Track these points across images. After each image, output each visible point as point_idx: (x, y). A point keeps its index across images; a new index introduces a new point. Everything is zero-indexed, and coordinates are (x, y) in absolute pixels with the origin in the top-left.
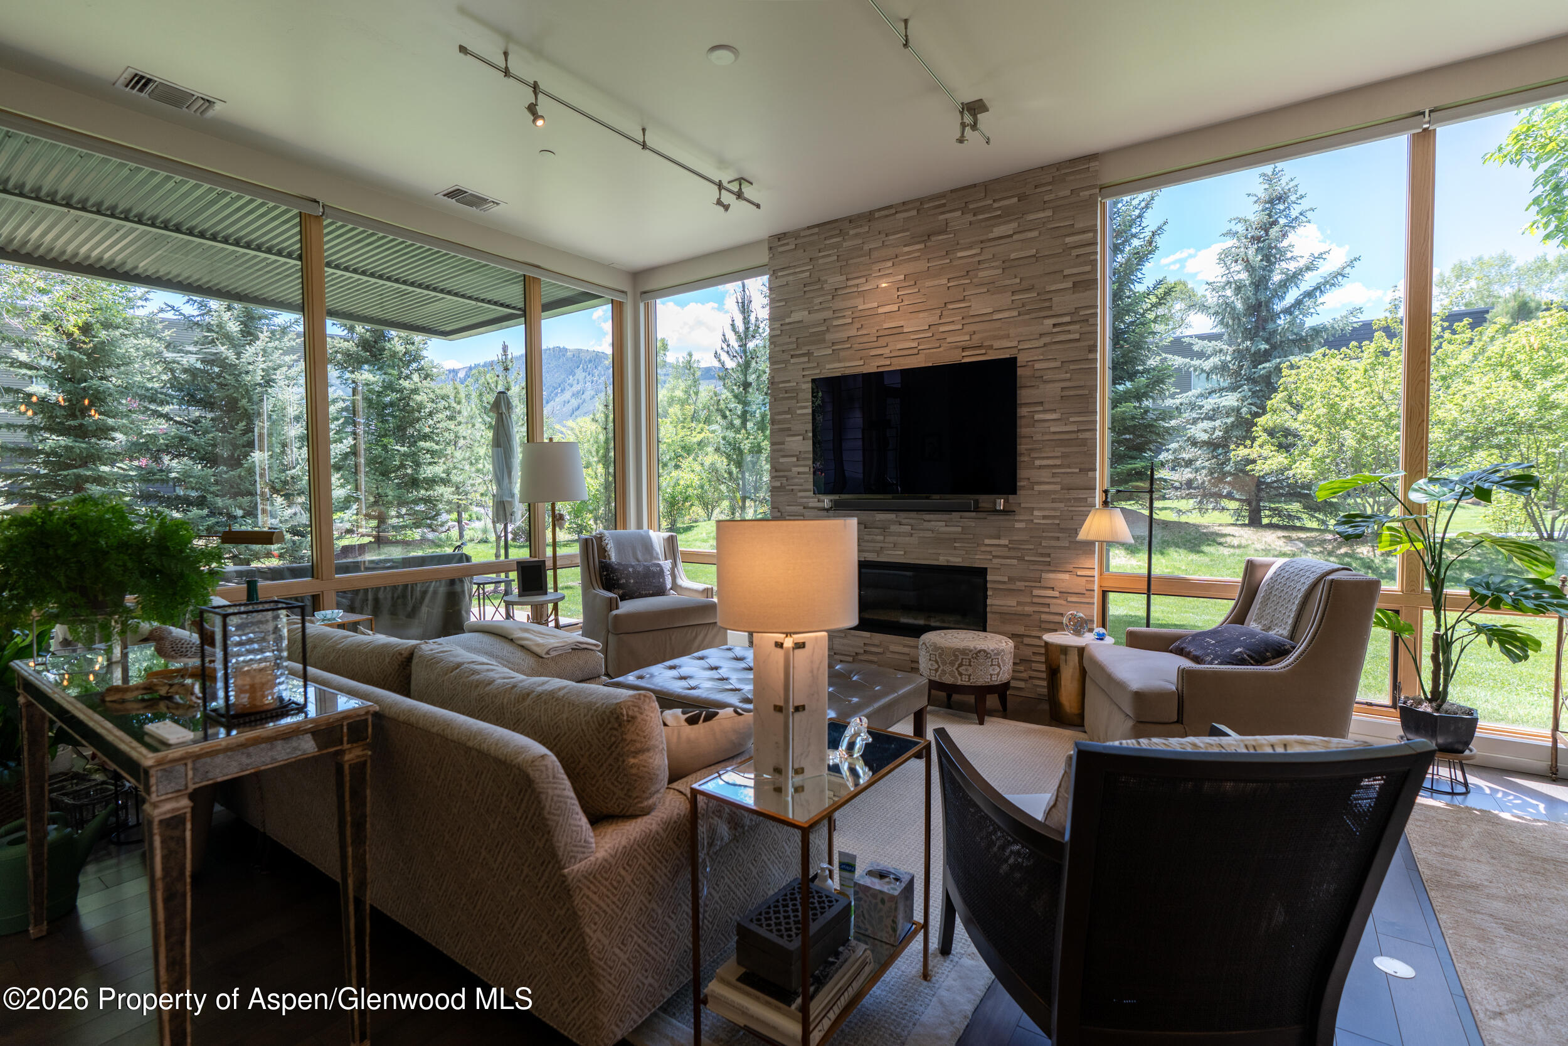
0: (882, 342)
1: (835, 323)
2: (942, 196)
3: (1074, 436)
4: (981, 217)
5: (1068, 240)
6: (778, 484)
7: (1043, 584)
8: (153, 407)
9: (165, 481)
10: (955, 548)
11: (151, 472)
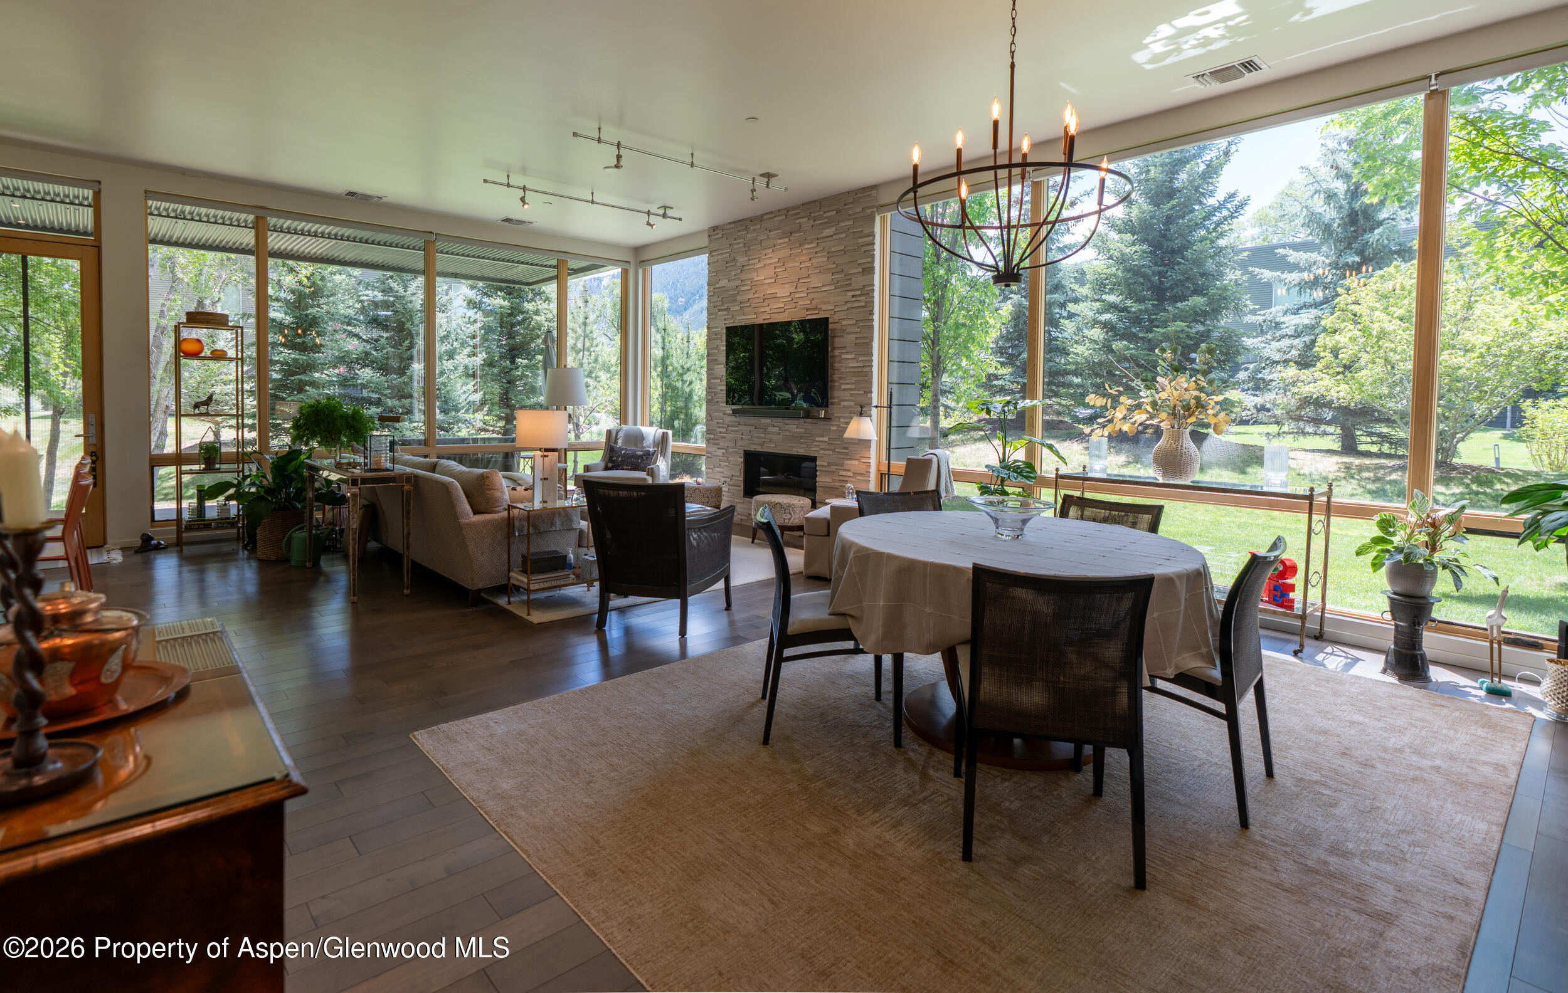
0: (766, 303)
1: (742, 289)
2: (797, 207)
3: (860, 370)
4: (817, 222)
5: (860, 240)
6: (710, 397)
7: (845, 467)
8: (349, 328)
9: (355, 386)
10: (801, 443)
11: (346, 380)
